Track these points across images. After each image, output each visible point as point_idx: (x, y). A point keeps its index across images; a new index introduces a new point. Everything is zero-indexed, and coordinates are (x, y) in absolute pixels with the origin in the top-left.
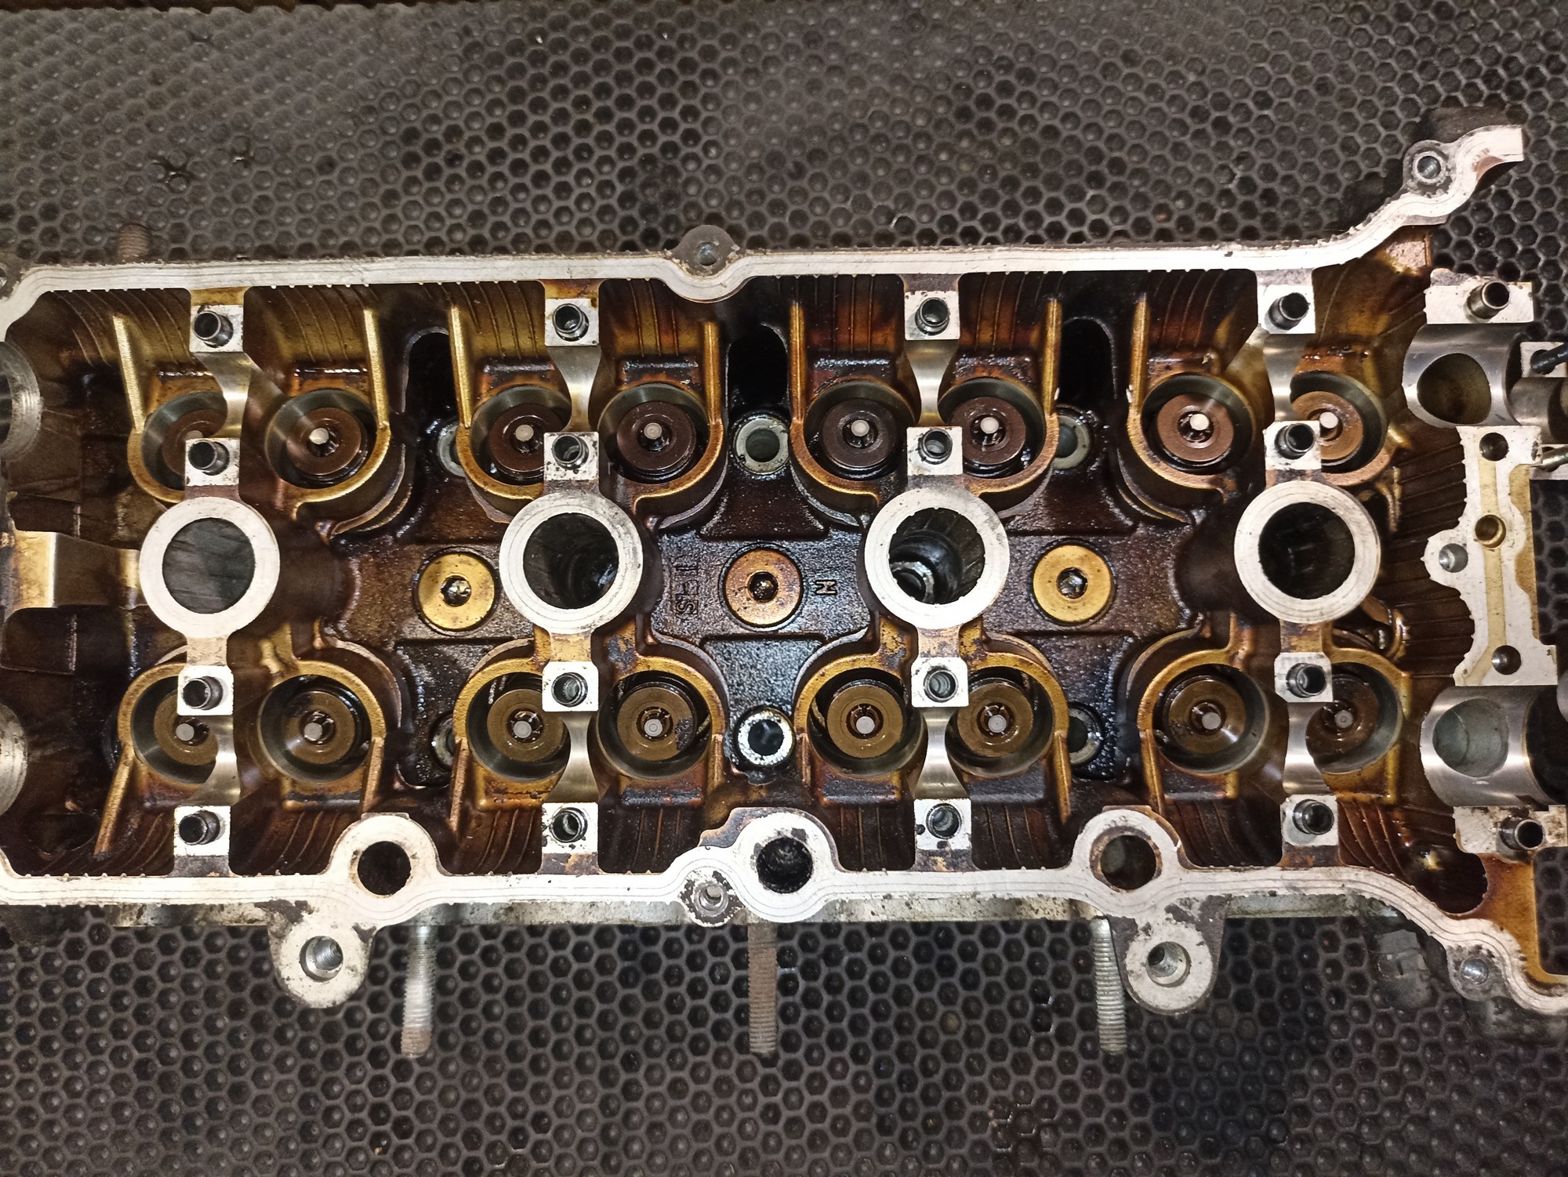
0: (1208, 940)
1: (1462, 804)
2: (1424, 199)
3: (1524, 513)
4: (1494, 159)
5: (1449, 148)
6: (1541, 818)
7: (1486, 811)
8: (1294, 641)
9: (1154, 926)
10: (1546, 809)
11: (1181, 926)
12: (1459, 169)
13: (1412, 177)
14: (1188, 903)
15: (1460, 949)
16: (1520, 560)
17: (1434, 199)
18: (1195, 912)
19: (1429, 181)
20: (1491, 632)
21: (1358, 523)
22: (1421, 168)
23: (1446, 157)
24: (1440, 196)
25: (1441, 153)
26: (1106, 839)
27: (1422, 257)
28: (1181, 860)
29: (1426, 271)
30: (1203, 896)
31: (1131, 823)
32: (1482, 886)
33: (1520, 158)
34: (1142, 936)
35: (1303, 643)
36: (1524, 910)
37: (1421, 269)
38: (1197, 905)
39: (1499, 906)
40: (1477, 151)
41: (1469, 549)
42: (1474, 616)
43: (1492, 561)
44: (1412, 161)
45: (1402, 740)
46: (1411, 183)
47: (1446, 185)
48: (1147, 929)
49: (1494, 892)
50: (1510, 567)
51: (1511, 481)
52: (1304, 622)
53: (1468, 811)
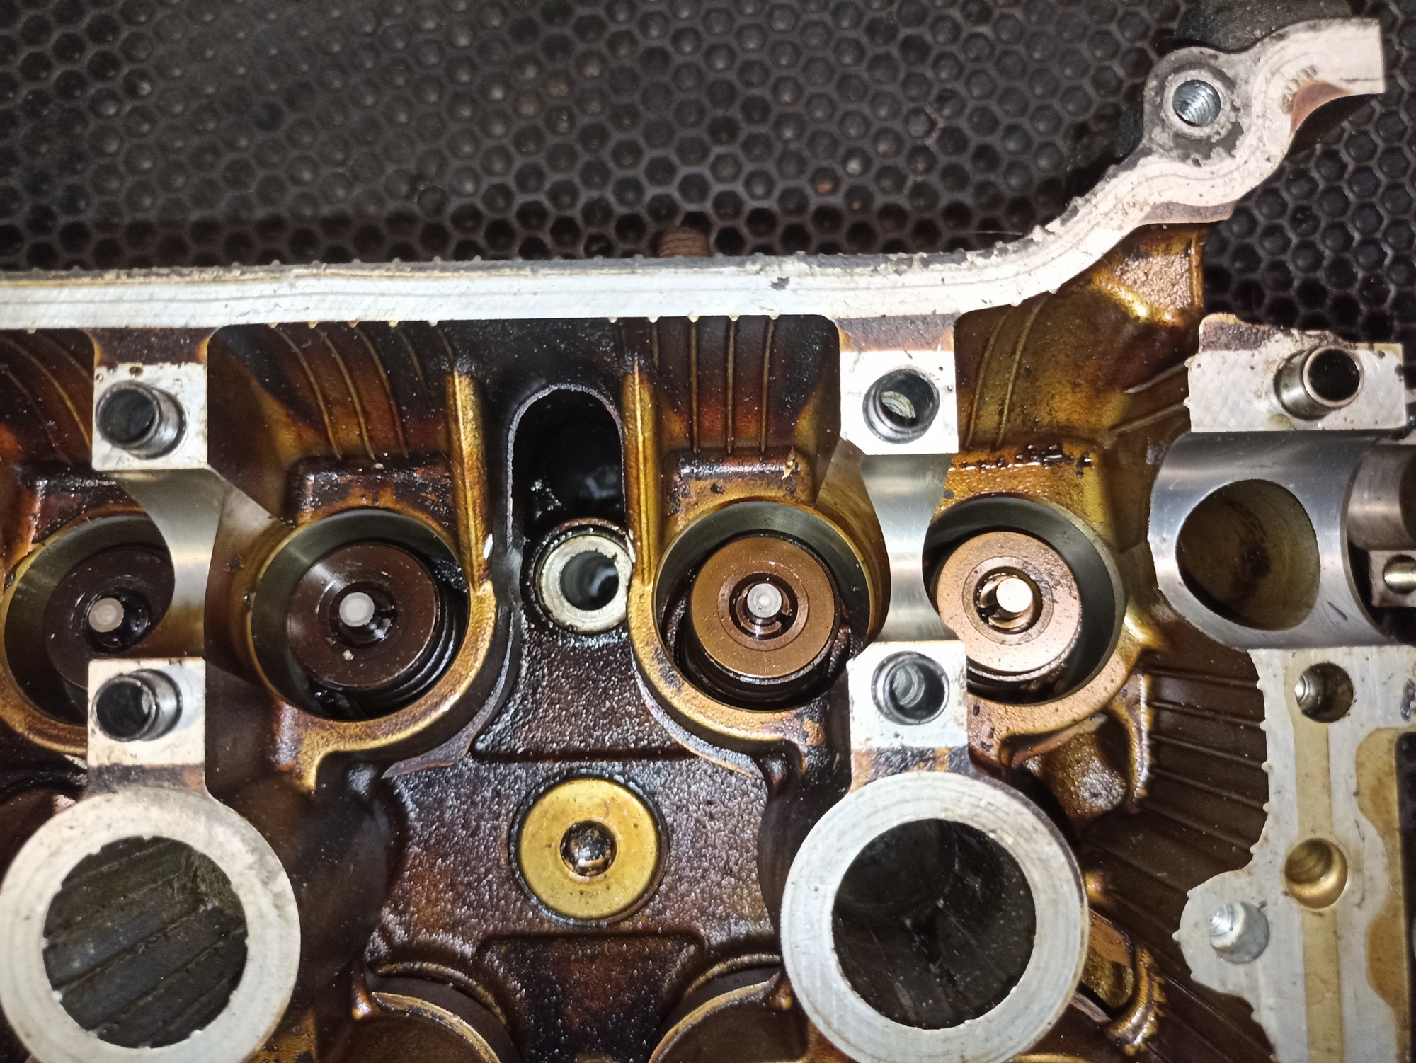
2: (1187, 168)
3: (1385, 833)
4: (1327, 88)
5: (1235, 64)
12: (1256, 108)
13: (1163, 123)
16: (1377, 936)
17: (1206, 168)
19: (1196, 132)
21: (1044, 863)
22: (1181, 106)
23: (1230, 84)
24: (1219, 164)
25: (1219, 74)
27: (1182, 289)
29: (1191, 317)
33: (1379, 88)
37: (1182, 312)
40: (1291, 71)
41: (1271, 912)
42: (1283, 1056)
43: (1320, 936)
44: (1161, 89)
46: (1160, 136)
47: (1230, 141)
50: (1357, 950)
51: (1359, 765)
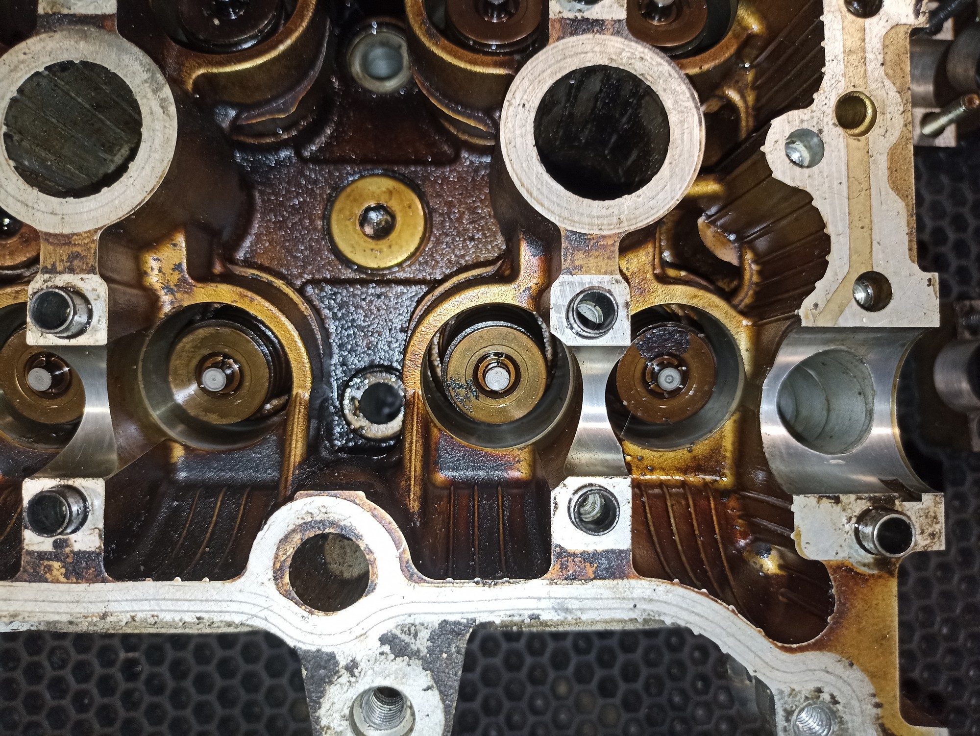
0: (439, 683)
1: (804, 491)
3: (901, 91)
6: (912, 510)
7: (837, 500)
8: (580, 258)
9: (363, 665)
10: (919, 499)
11: (401, 663)
14: (412, 631)
15: (793, 693)
16: (895, 157)
18: (422, 643)
20: (853, 251)
26: (297, 540)
28: (404, 569)
30: (435, 621)
31: (333, 516)
32: (827, 604)
34: (345, 677)
35: (592, 262)
36: (882, 639)
38: (424, 634)
39: (848, 633)
41: (825, 137)
42: (830, 230)
43: (858, 155)
45: (742, 406)
48: (352, 667)
49: (842, 614)
50: (882, 164)
51: (885, 46)
52: (596, 232)
53: (812, 499)
